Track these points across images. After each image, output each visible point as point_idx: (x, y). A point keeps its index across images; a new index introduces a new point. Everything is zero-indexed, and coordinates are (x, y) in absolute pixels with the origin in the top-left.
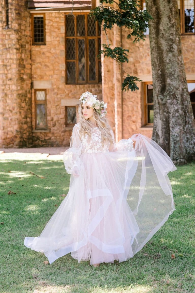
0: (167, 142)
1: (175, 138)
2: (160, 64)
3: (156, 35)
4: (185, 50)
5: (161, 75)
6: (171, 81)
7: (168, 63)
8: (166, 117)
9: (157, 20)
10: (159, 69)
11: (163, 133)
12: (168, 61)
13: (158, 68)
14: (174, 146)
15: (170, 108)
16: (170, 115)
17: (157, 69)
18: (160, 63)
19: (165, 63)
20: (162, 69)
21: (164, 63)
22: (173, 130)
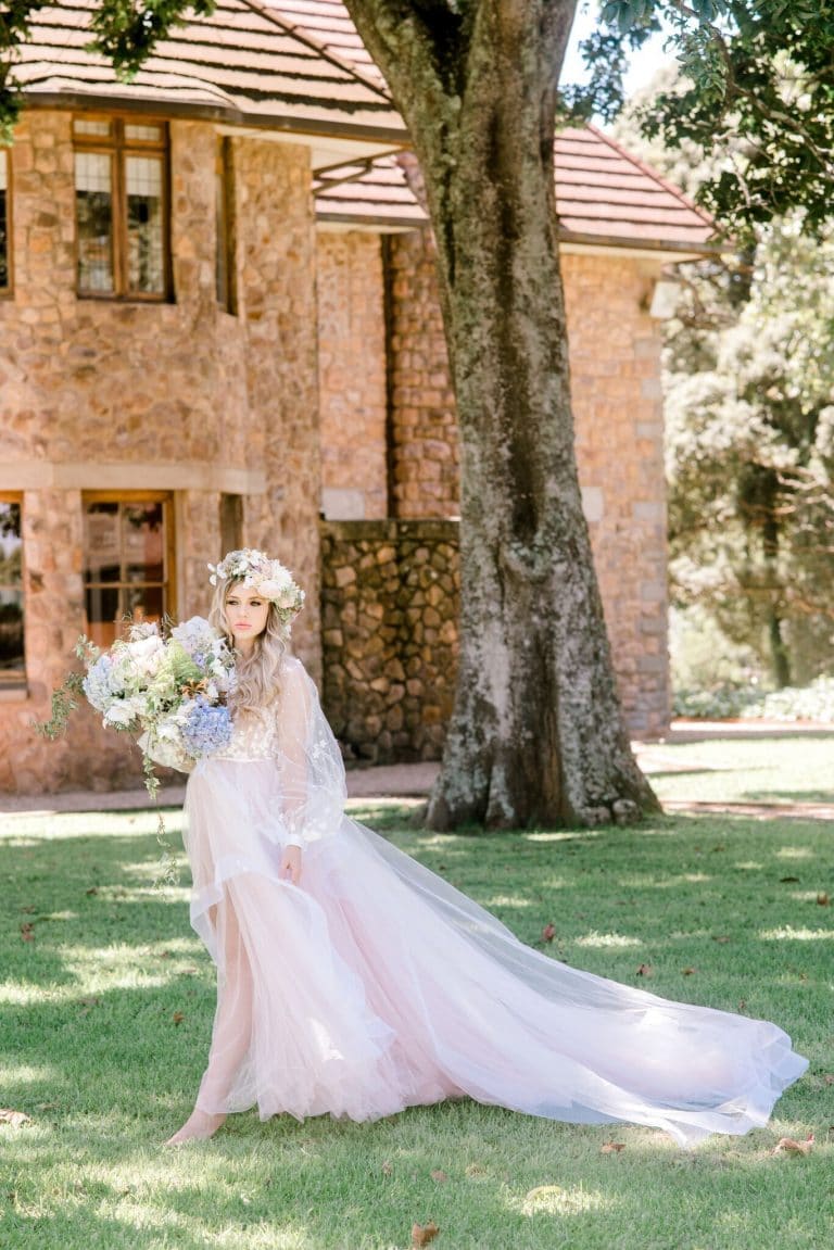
0: (529, 735)
1: (582, 719)
2: (508, 419)
3: (498, 300)
4: (137, 364)
5: (510, 462)
6: (562, 490)
7: (549, 417)
8: (538, 632)
9: (500, 242)
10: (504, 440)
11: (517, 697)
12: (547, 408)
13: (498, 436)
14: (582, 751)
15: (561, 596)
16: (558, 624)
17: (493, 438)
18: (506, 415)
19: (537, 416)
20: (514, 440)
21: (533, 416)
22: (571, 683)
